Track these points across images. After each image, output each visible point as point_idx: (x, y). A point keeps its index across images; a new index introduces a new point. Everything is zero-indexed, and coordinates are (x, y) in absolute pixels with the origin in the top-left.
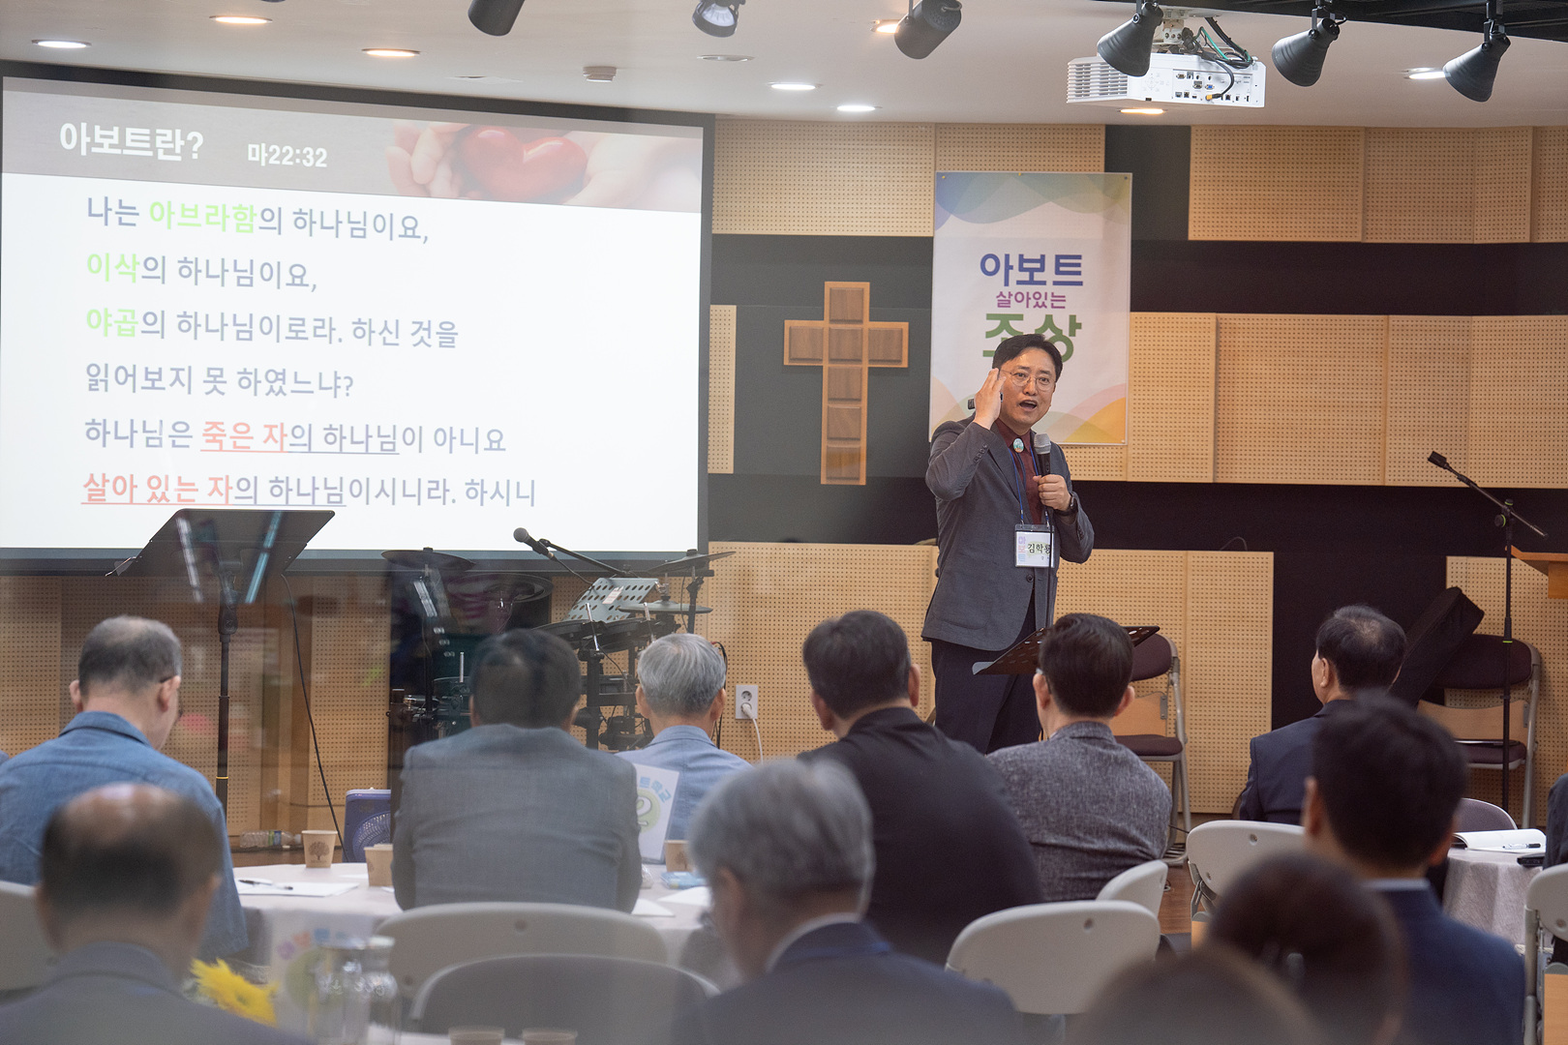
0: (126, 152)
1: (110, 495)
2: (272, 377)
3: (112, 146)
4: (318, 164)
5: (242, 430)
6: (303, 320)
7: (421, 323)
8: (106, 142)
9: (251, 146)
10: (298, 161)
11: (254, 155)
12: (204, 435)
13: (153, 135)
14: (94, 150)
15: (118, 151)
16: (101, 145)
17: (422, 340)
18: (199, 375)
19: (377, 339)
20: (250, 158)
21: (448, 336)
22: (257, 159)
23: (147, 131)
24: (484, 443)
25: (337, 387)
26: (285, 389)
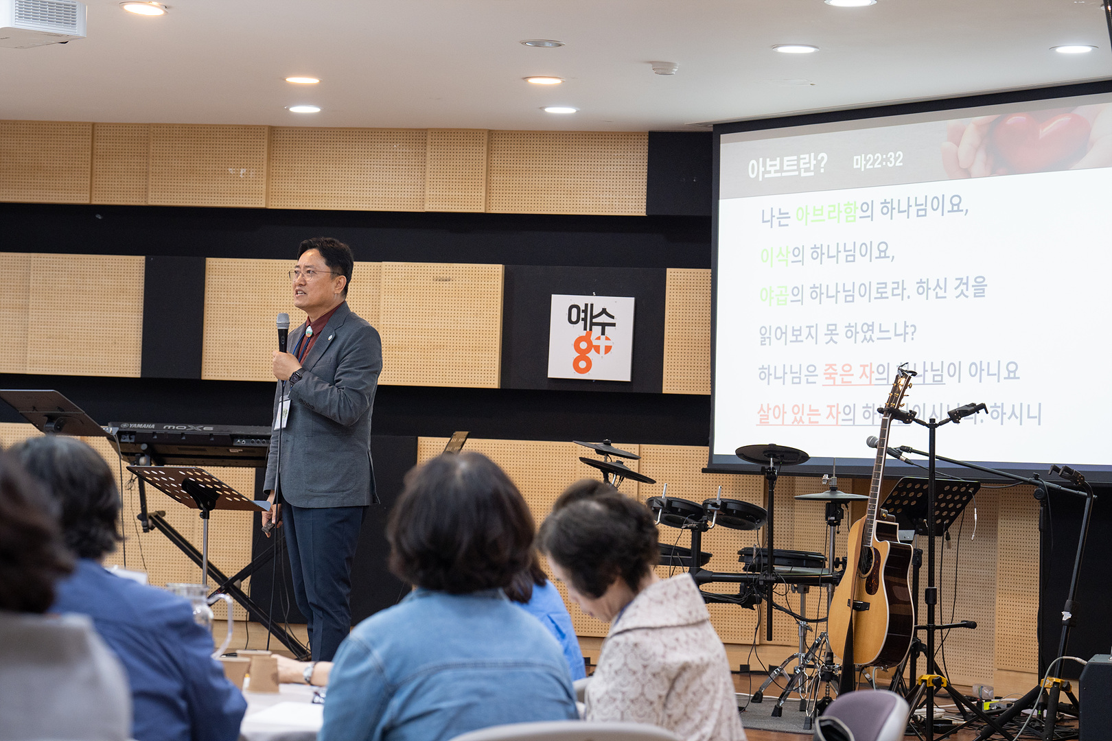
0: (784, 174)
1: (772, 420)
2: (865, 328)
3: (776, 172)
4: (898, 164)
5: (847, 369)
6: (885, 284)
7: (962, 279)
8: (773, 169)
9: (855, 158)
10: (884, 163)
11: (857, 164)
12: (825, 374)
13: (799, 160)
14: (766, 176)
15: (779, 175)
16: (769, 172)
17: (962, 292)
18: (822, 330)
19: (932, 293)
20: (855, 166)
21: (980, 288)
22: (859, 166)
23: (795, 158)
24: (1004, 373)
25: (906, 333)
26: (874, 338)
